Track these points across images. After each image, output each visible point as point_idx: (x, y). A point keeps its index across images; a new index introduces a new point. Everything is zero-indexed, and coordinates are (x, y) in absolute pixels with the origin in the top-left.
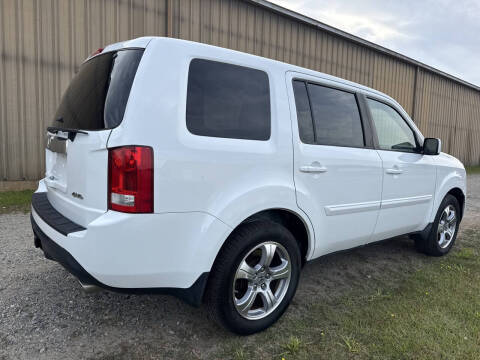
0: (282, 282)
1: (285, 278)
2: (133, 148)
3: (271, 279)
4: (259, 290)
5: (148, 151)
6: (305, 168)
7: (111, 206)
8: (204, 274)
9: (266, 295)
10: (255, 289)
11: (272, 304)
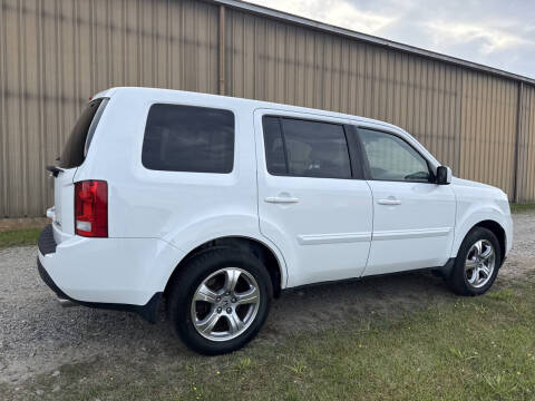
0: (251, 308)
1: (253, 304)
2: (91, 182)
3: (237, 304)
4: (224, 313)
5: (104, 185)
6: (271, 198)
7: (78, 232)
8: (157, 294)
9: (231, 319)
10: (219, 312)
11: (238, 328)
